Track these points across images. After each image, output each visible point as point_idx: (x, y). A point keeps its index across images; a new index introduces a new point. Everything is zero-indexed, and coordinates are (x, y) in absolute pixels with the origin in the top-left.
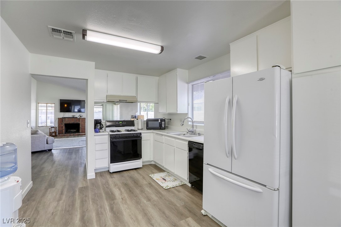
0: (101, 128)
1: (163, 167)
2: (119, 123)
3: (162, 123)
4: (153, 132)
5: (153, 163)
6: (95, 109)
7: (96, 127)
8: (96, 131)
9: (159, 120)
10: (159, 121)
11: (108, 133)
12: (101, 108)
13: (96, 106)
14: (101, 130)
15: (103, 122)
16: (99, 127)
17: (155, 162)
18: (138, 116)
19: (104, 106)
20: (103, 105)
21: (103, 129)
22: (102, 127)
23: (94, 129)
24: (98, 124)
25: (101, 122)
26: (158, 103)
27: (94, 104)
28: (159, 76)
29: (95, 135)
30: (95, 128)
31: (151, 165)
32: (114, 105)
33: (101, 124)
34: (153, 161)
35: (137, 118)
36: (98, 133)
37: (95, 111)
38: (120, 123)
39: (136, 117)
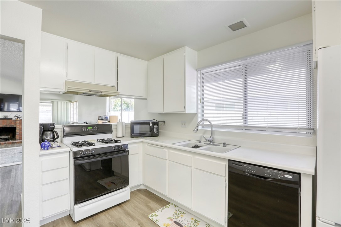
0: (54, 140)
1: (165, 196)
2: (87, 129)
3: (154, 128)
4: (142, 142)
5: (142, 187)
6: (41, 108)
7: (44, 137)
8: (45, 147)
9: (151, 123)
10: (151, 125)
11: (68, 149)
12: (50, 106)
13: (42, 104)
14: (53, 144)
15: (58, 128)
16: (49, 138)
17: (146, 186)
18: (110, 117)
19: (55, 104)
20: (53, 102)
21: (58, 140)
22: (56, 137)
23: (40, 143)
24: (48, 131)
25: (54, 128)
26: (146, 99)
27: (39, 101)
28: (148, 60)
29: (40, 156)
30: (42, 140)
31: (139, 190)
32: (70, 103)
33: (55, 132)
34: (142, 185)
35: (109, 120)
36: (48, 149)
37: (40, 111)
38: (89, 128)
39: (107, 118)
